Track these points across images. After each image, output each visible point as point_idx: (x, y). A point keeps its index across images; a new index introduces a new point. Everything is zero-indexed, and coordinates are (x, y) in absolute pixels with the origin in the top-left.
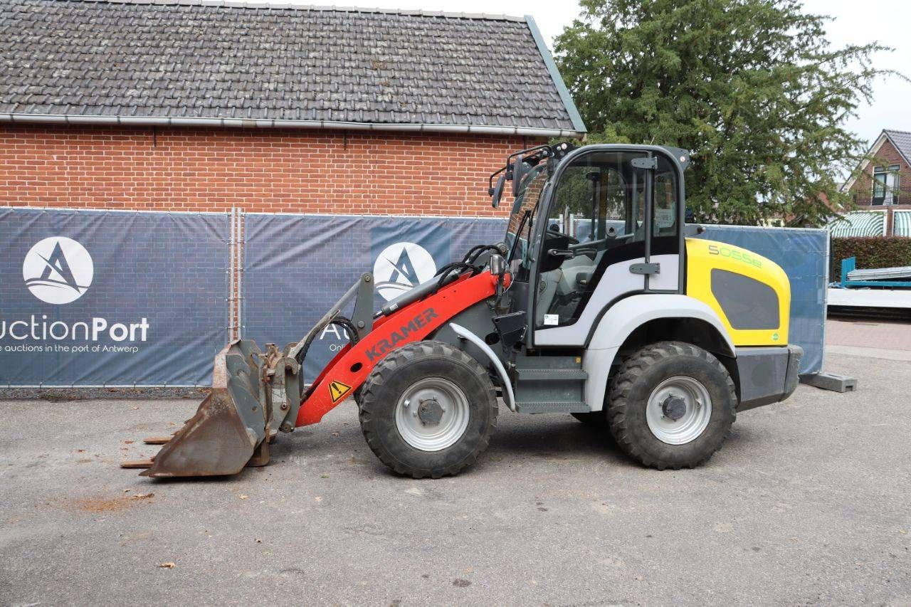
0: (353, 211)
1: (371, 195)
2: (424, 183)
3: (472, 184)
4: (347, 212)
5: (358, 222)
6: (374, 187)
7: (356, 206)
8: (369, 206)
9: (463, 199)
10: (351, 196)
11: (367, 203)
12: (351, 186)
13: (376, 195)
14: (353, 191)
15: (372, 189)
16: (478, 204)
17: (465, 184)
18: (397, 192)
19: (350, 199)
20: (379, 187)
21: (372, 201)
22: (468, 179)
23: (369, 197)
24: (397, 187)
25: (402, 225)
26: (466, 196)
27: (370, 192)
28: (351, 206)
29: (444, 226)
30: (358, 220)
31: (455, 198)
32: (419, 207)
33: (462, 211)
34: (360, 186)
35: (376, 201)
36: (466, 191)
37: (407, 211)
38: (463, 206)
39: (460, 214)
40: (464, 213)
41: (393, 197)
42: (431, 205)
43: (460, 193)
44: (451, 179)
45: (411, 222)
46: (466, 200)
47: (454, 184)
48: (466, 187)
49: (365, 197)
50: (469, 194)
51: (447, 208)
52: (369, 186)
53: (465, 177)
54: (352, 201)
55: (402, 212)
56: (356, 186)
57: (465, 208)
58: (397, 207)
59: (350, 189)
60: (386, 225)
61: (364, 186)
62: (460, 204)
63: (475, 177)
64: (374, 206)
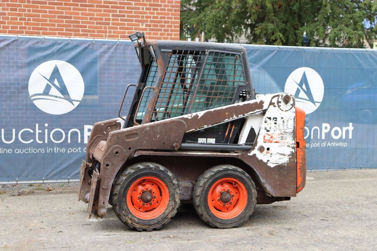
0: (10, 32)
1: (27, 18)
2: (74, 9)
3: (116, 11)
4: (5, 32)
5: (14, 41)
6: (29, 11)
7: (12, 27)
8: (25, 28)
9: (109, 24)
10: (8, 19)
11: (23, 25)
12: (7, 9)
13: (31, 18)
14: (9, 14)
15: (27, 12)
16: (121, 28)
17: (110, 11)
18: (50, 17)
19: (6, 21)
20: (33, 11)
21: (27, 24)
22: (112, 7)
23: (25, 19)
24: (50, 12)
25: (53, 45)
26: (111, 22)
27: (26, 15)
28: (8, 27)
29: (91, 47)
30: (14, 39)
31: (101, 24)
32: (70, 30)
33: (107, 34)
34: (16, 10)
35: (32, 24)
36: (111, 17)
37: (59, 34)
38: (108, 30)
39: (106, 37)
40: (109, 36)
41: (46, 21)
42: (80, 29)
43: (106, 19)
44: (97, 6)
45: (61, 43)
46: (111, 25)
47: (101, 11)
48: (111, 14)
49: (20, 19)
50: (113, 20)
51: (94, 32)
52: (25, 10)
53: (110, 5)
54: (9, 23)
55: (55, 34)
56: (11, 10)
57: (110, 32)
58: (50, 29)
59: (7, 12)
60: (40, 45)
61: (20, 10)
62: (105, 28)
63: (118, 5)
64: (29, 28)
